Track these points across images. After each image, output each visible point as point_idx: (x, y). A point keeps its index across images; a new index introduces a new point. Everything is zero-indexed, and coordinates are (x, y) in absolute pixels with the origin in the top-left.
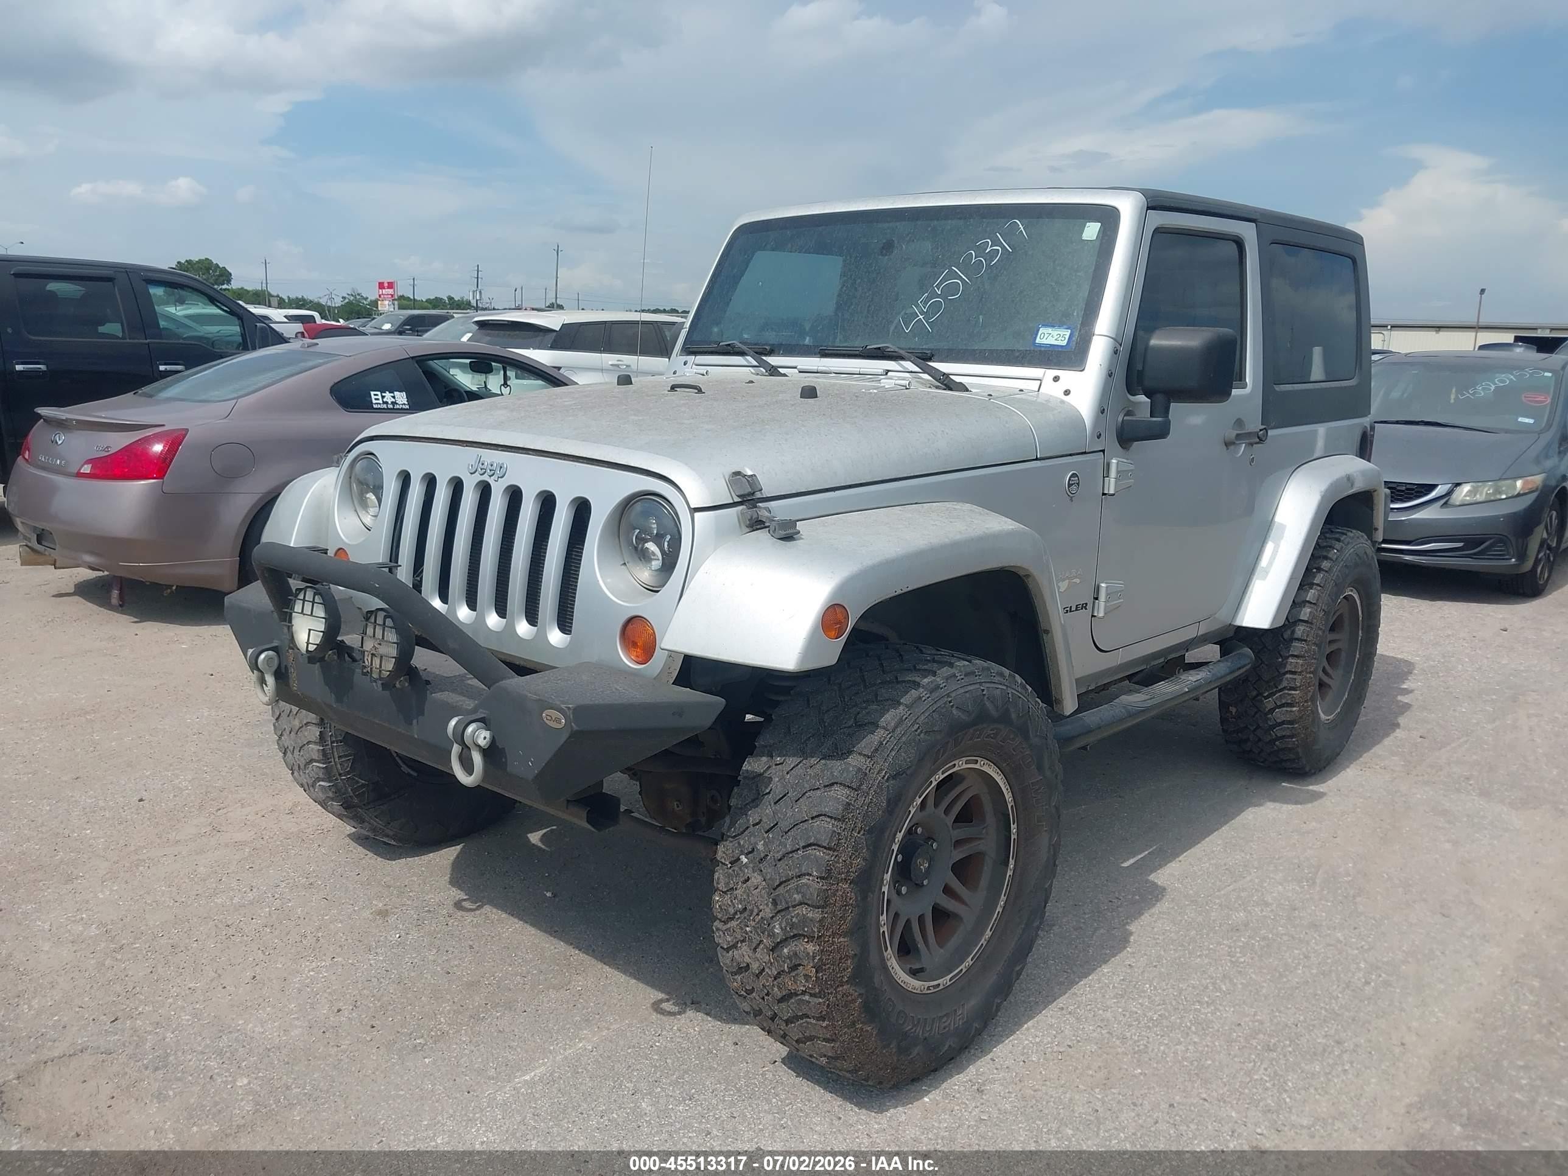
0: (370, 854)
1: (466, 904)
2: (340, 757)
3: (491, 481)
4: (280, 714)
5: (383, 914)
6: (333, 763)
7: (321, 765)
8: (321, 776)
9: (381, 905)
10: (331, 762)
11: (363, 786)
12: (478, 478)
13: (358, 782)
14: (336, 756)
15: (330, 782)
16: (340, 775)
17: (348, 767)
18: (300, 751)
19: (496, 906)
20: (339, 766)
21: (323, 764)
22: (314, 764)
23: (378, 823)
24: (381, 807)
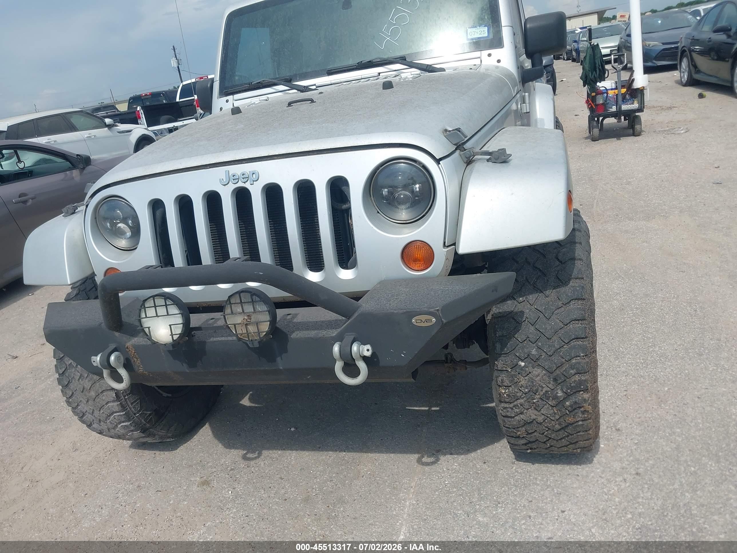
0: (158, 453)
1: (250, 455)
2: (132, 404)
3: (247, 185)
4: (73, 393)
5: (206, 483)
6: (129, 409)
7: (122, 413)
8: (123, 419)
9: (198, 479)
10: (127, 409)
11: (150, 415)
12: (232, 187)
13: (146, 414)
14: (129, 403)
15: (129, 421)
16: (135, 414)
17: (138, 408)
18: (99, 411)
19: (268, 449)
20: (133, 409)
21: (123, 412)
22: (115, 414)
23: (163, 433)
24: (163, 422)
